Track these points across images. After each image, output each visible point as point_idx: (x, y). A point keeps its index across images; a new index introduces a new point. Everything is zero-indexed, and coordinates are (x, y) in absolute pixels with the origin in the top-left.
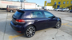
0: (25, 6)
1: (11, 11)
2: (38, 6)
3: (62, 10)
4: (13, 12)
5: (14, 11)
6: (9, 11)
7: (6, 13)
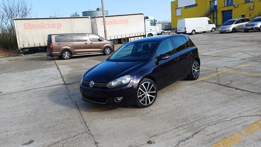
0: (107, 29)
1: (66, 55)
2: (154, 23)
3: (248, 28)
4: (71, 58)
5: (75, 53)
6: (56, 55)
7: (48, 63)
